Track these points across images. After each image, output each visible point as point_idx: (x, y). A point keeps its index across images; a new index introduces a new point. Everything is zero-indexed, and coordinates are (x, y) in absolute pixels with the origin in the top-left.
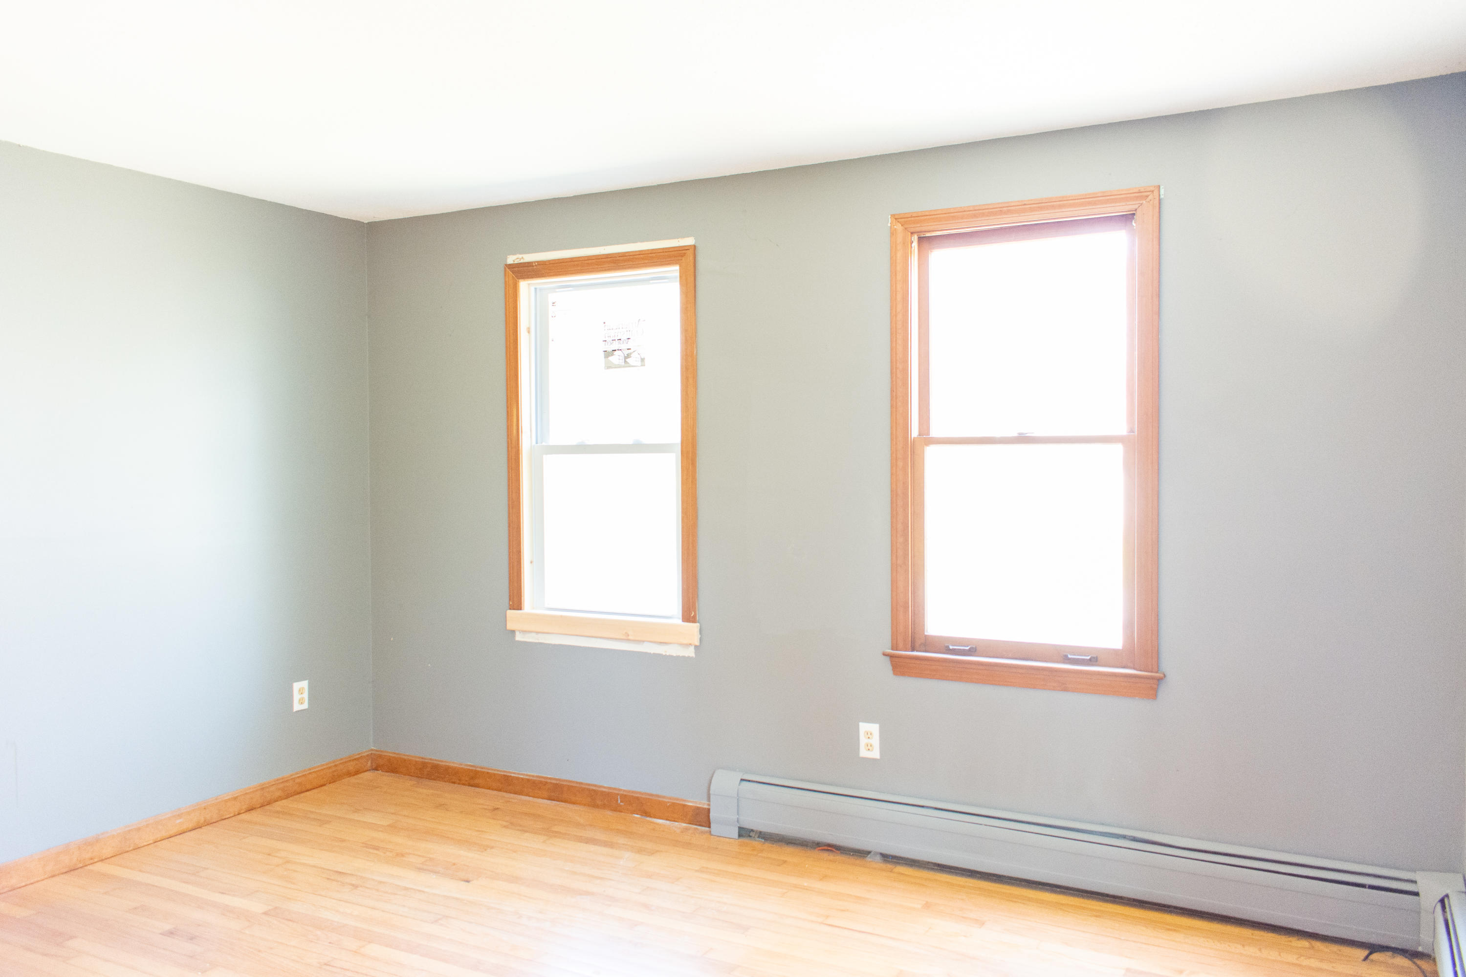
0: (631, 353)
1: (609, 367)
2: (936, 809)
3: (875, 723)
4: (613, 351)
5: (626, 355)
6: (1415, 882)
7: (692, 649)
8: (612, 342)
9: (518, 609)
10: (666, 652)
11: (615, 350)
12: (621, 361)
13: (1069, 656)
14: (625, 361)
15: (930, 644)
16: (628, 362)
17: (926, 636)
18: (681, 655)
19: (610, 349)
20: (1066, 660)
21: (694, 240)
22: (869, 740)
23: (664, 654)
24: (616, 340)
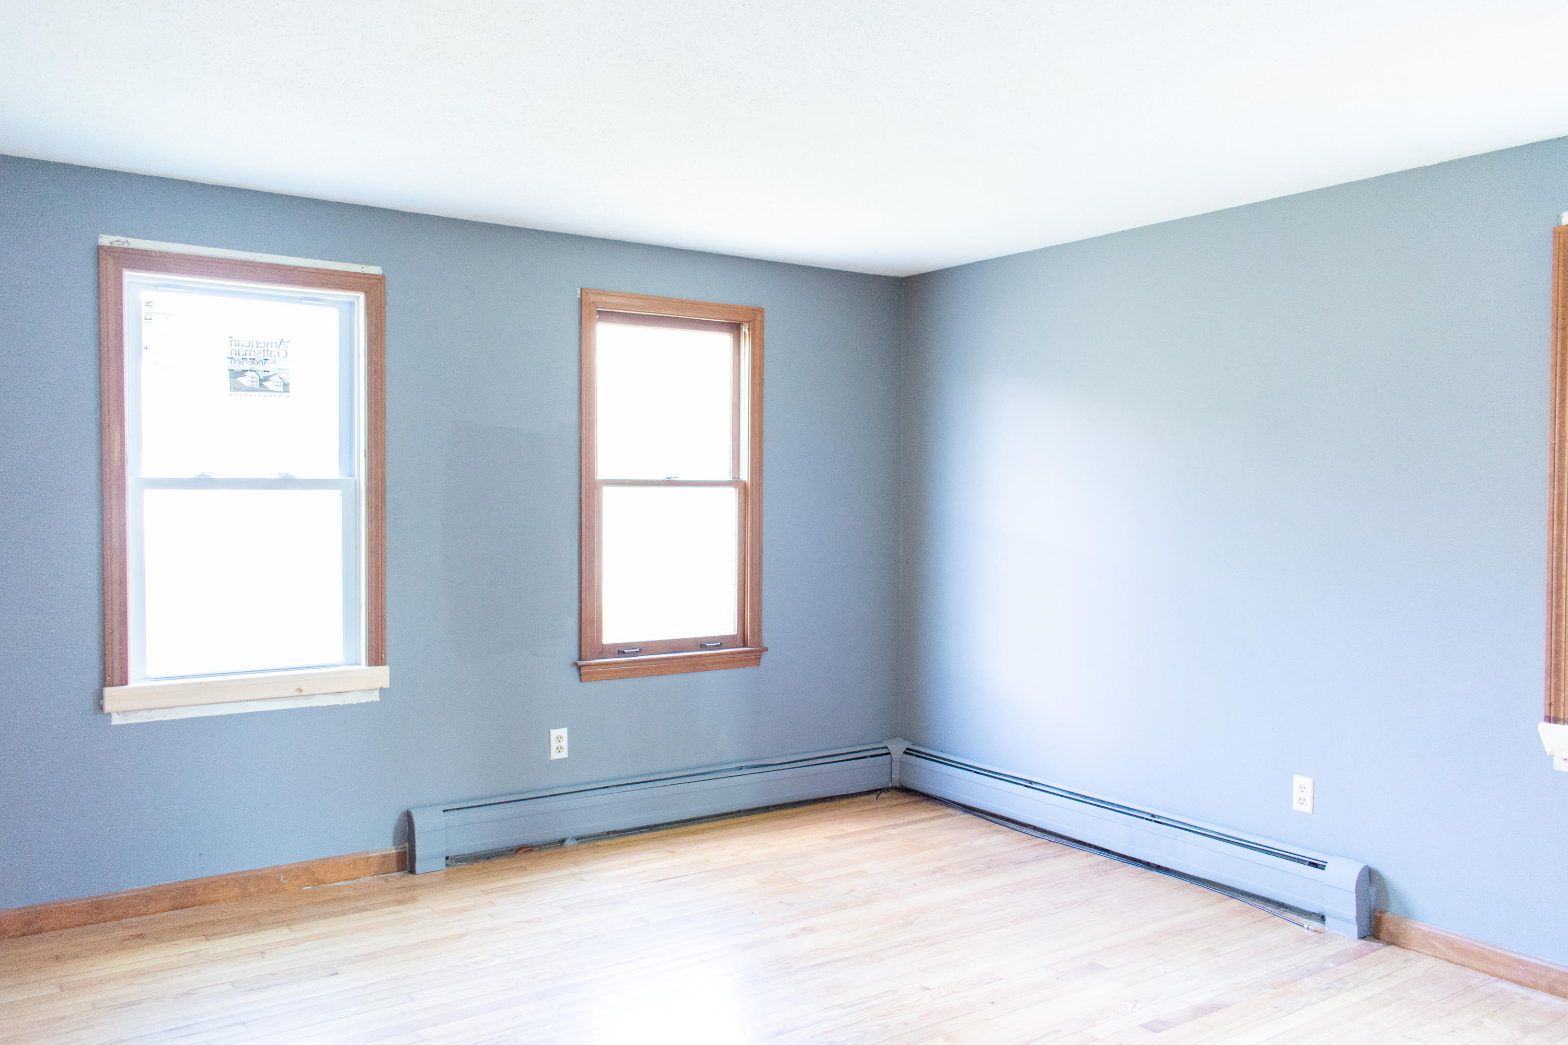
0: (270, 376)
1: (237, 388)
2: (618, 786)
3: (562, 727)
4: (243, 371)
5: (262, 378)
6: (886, 747)
7: (377, 693)
8: (242, 361)
9: (122, 685)
10: (344, 701)
11: (247, 371)
12: (255, 384)
13: (707, 645)
14: (261, 385)
15: (604, 651)
16: (265, 385)
17: (603, 645)
18: (363, 701)
19: (239, 367)
20: (703, 647)
21: (381, 270)
22: (560, 743)
23: (341, 704)
24: (248, 359)
